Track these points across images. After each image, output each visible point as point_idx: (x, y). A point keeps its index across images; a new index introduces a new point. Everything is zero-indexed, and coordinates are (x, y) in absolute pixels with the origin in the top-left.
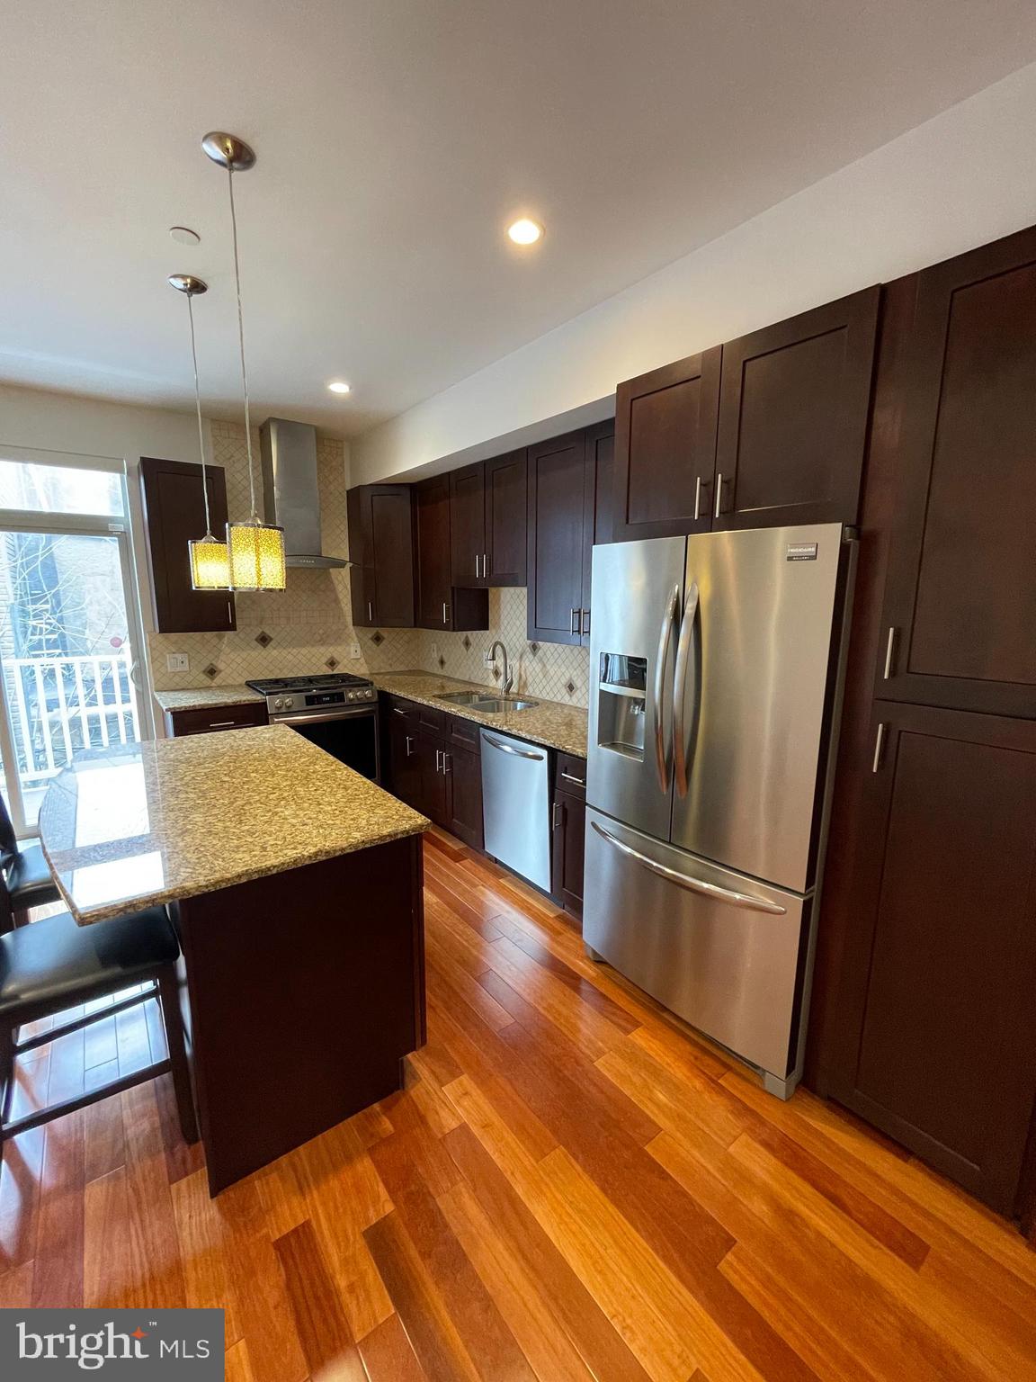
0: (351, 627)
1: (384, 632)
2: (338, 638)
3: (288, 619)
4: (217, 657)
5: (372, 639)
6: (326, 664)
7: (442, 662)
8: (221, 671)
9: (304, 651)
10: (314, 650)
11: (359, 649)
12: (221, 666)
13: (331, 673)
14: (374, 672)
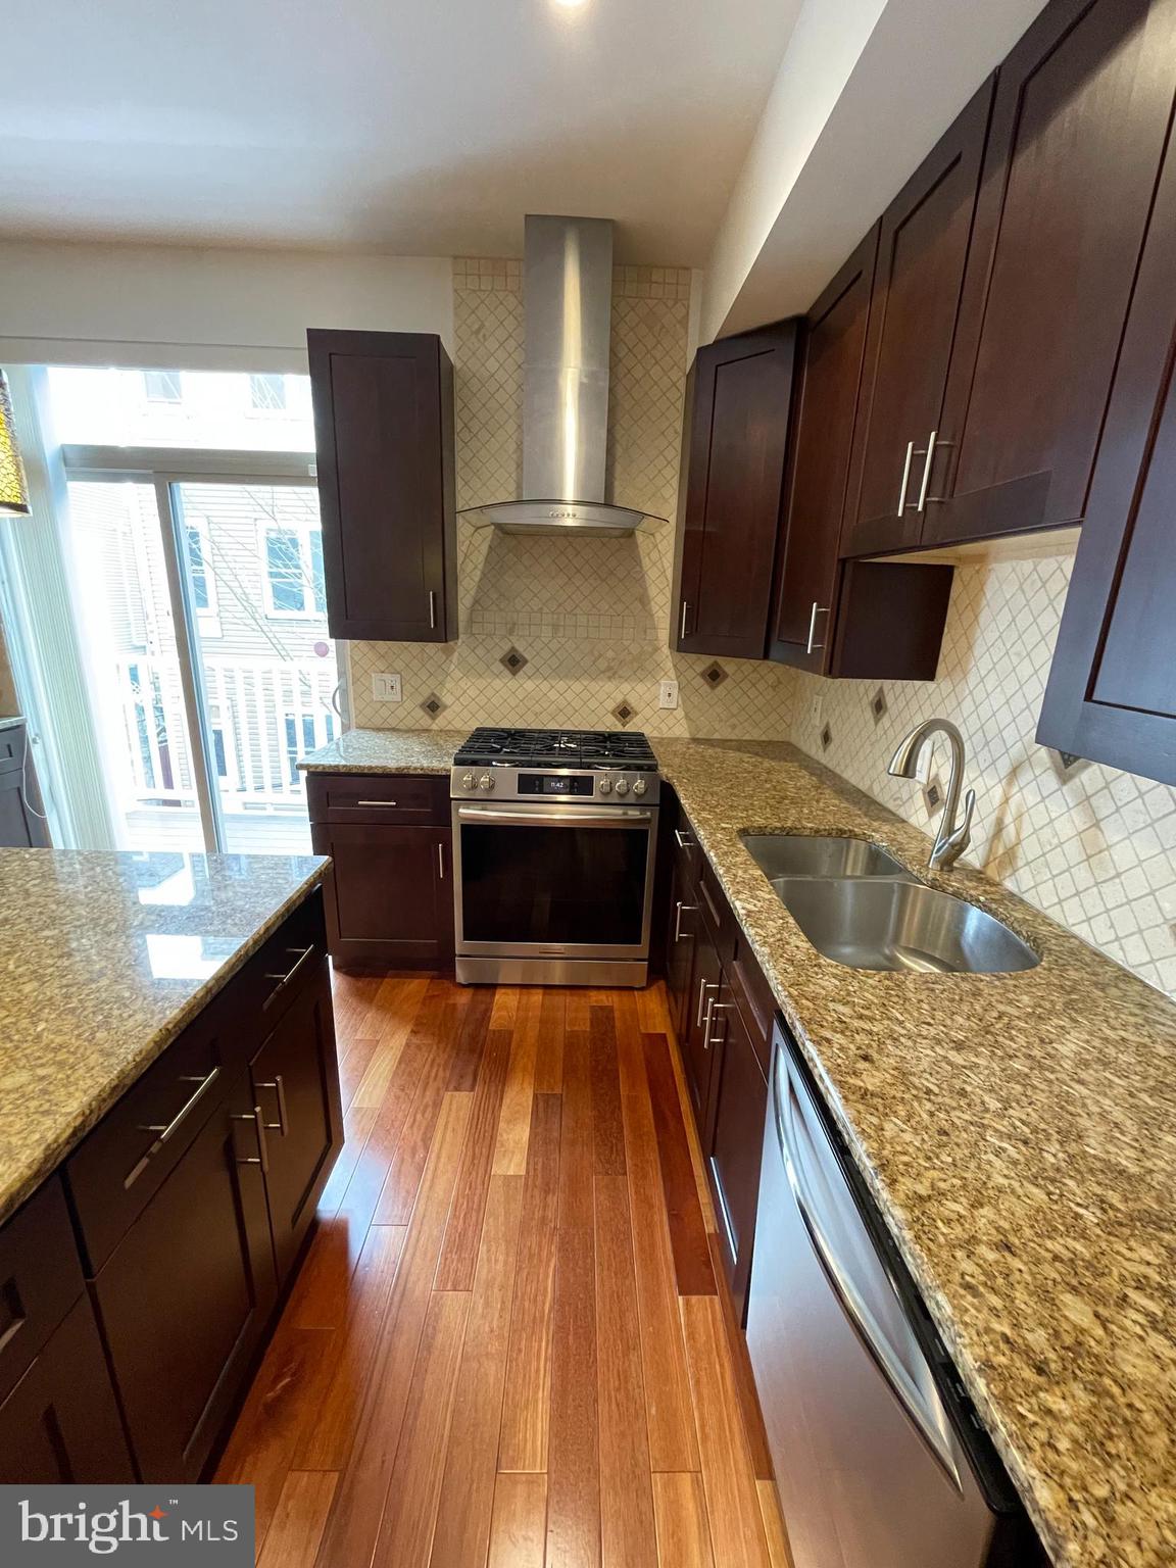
0: (666, 650)
1: (729, 665)
2: (640, 666)
3: (555, 627)
4: (442, 683)
5: (702, 675)
6: (613, 713)
7: (827, 738)
8: (446, 707)
9: (577, 687)
10: (594, 686)
11: (675, 692)
12: (447, 699)
13: (619, 728)
14: (700, 736)
